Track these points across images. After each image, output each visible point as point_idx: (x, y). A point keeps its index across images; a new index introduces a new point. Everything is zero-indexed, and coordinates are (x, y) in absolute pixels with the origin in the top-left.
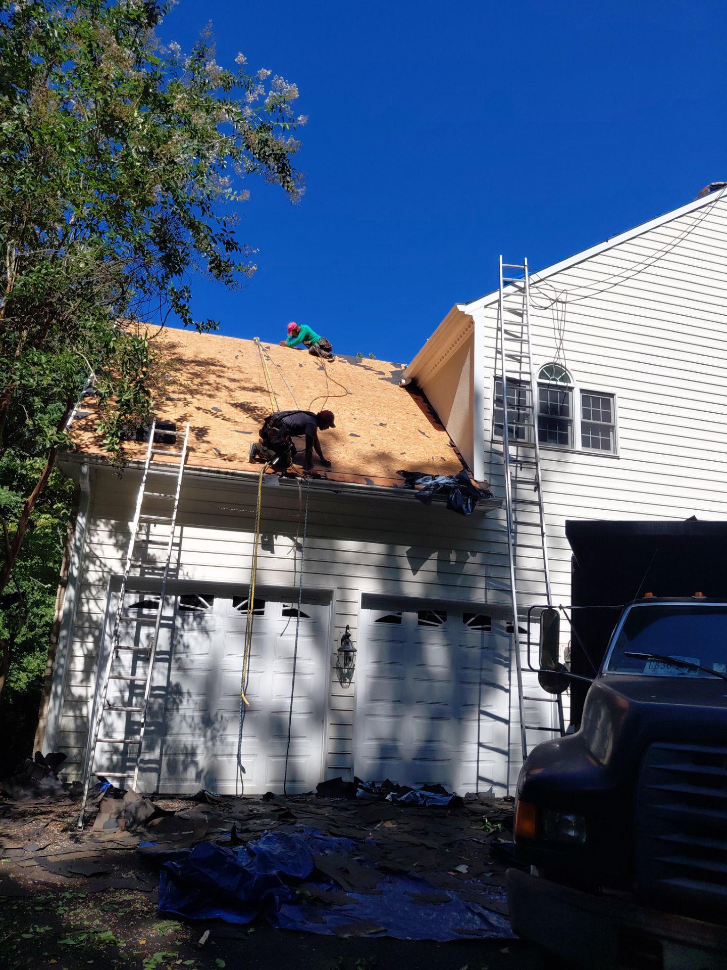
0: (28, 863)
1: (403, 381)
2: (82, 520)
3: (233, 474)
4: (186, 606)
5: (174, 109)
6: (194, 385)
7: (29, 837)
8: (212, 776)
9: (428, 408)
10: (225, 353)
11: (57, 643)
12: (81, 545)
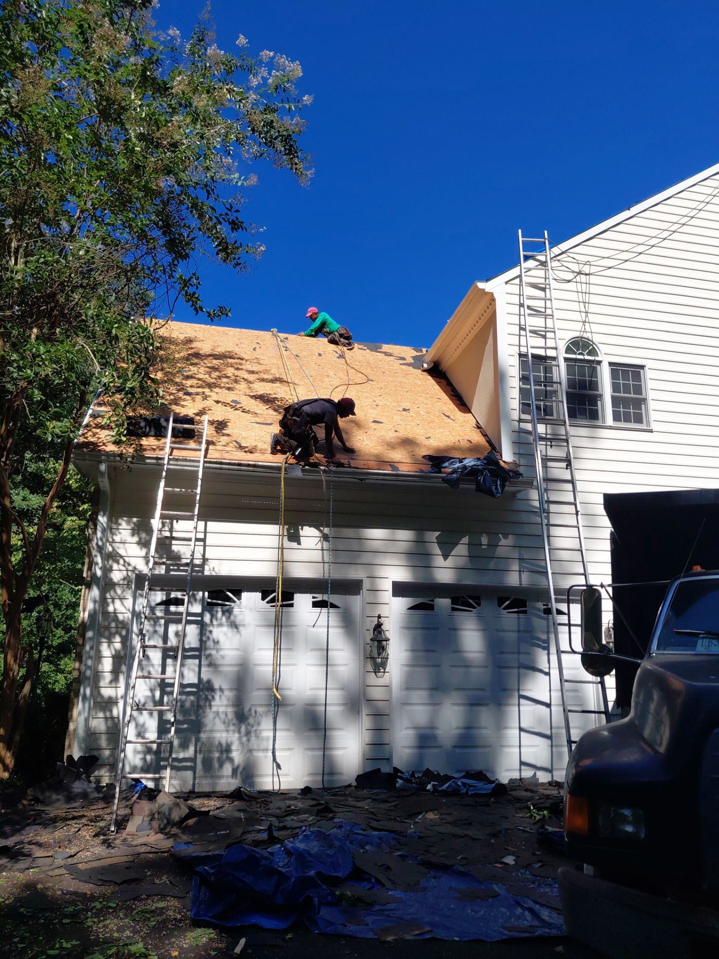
0: (57, 872)
1: (425, 365)
2: (102, 519)
3: (254, 466)
4: (214, 601)
5: (173, 91)
6: (212, 378)
7: (59, 844)
8: (248, 772)
9: (452, 391)
10: (243, 345)
11: (83, 645)
12: (103, 544)
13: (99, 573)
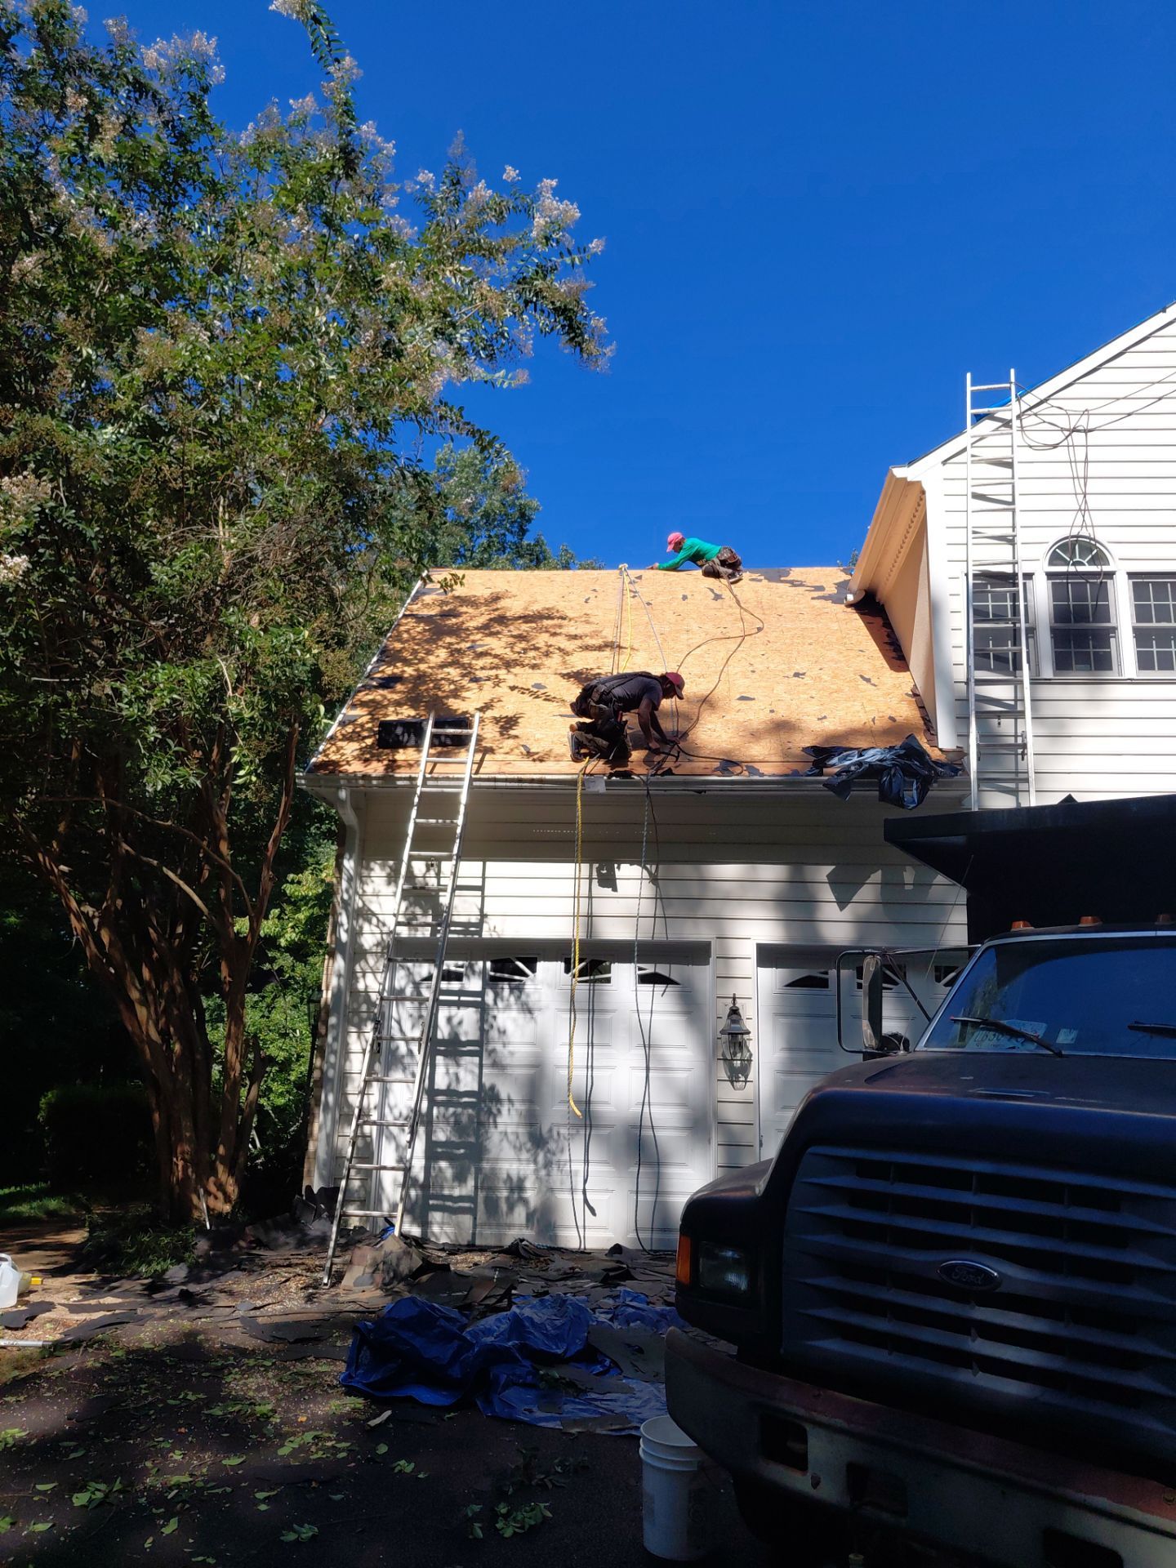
0: (231, 1324)
1: (850, 598)
2: (349, 864)
4: (498, 975)
6: (514, 652)
7: (254, 1294)
8: (545, 1218)
9: (888, 636)
10: (572, 597)
11: (326, 1035)
12: (350, 898)
13: (344, 937)
